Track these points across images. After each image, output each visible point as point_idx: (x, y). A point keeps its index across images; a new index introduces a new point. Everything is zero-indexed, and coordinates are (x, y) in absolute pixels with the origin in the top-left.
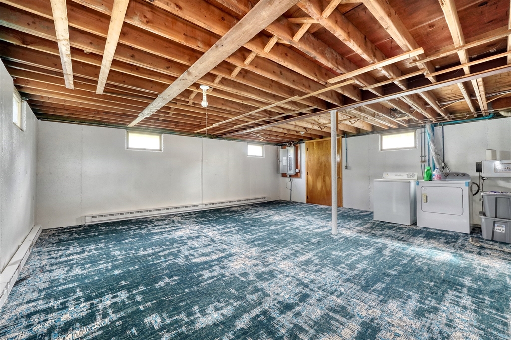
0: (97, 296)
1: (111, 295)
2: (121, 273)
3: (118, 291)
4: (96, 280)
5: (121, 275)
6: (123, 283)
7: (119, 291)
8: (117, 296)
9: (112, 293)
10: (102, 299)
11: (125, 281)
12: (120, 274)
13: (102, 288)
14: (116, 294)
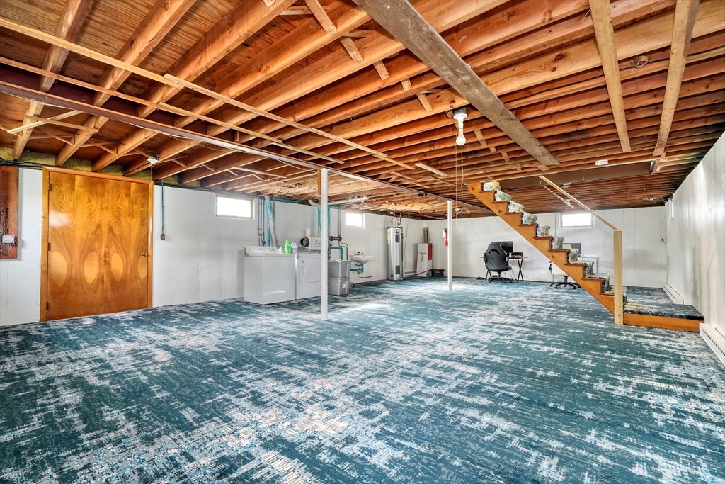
0: (633, 401)
1: (614, 393)
2: (583, 410)
3: (604, 392)
4: (628, 422)
5: (583, 407)
6: (590, 396)
7: (602, 391)
8: (607, 389)
9: (612, 394)
10: (626, 395)
11: (586, 397)
12: (585, 410)
13: (622, 406)
14: (608, 391)
